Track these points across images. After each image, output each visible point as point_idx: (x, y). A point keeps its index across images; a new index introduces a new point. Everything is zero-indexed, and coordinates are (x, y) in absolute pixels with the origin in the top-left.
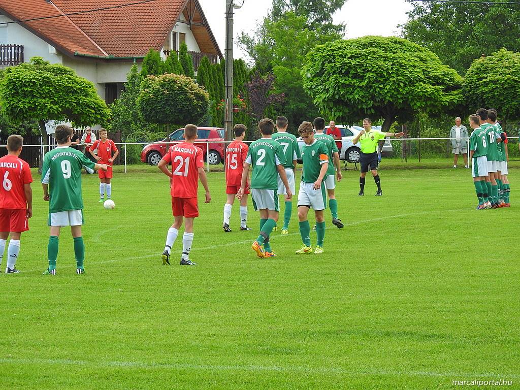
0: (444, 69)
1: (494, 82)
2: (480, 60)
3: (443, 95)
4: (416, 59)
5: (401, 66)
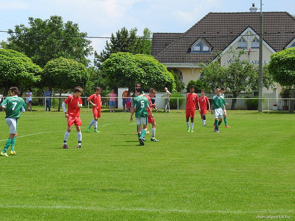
0: (34, 65)
2: (51, 62)
3: (34, 77)
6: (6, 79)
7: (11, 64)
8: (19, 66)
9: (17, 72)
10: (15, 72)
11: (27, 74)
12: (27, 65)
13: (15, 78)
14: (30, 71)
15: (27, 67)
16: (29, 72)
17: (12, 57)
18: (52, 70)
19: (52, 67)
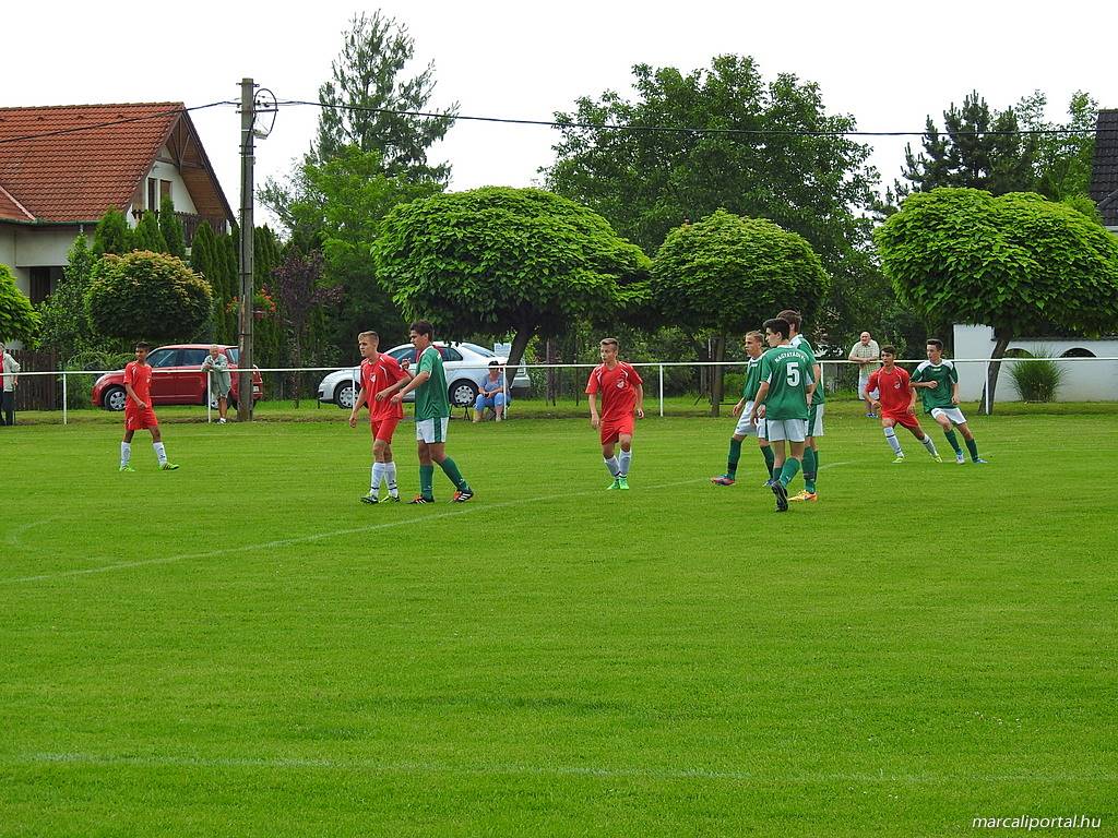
0: (621, 244)
1: (705, 268)
2: (682, 230)
3: (616, 290)
4: (571, 227)
5: (545, 240)
6: (511, 300)
7: (529, 244)
8: (561, 251)
9: (552, 273)
10: (546, 272)
11: (593, 278)
12: (593, 246)
13: (546, 295)
14: (605, 265)
15: (594, 250)
16: (601, 272)
17: (533, 216)
18: (684, 262)
19: (688, 250)
